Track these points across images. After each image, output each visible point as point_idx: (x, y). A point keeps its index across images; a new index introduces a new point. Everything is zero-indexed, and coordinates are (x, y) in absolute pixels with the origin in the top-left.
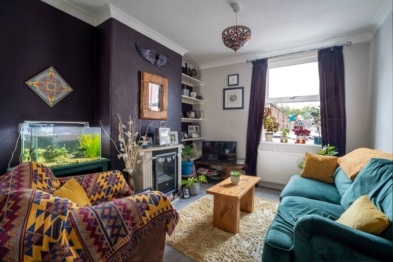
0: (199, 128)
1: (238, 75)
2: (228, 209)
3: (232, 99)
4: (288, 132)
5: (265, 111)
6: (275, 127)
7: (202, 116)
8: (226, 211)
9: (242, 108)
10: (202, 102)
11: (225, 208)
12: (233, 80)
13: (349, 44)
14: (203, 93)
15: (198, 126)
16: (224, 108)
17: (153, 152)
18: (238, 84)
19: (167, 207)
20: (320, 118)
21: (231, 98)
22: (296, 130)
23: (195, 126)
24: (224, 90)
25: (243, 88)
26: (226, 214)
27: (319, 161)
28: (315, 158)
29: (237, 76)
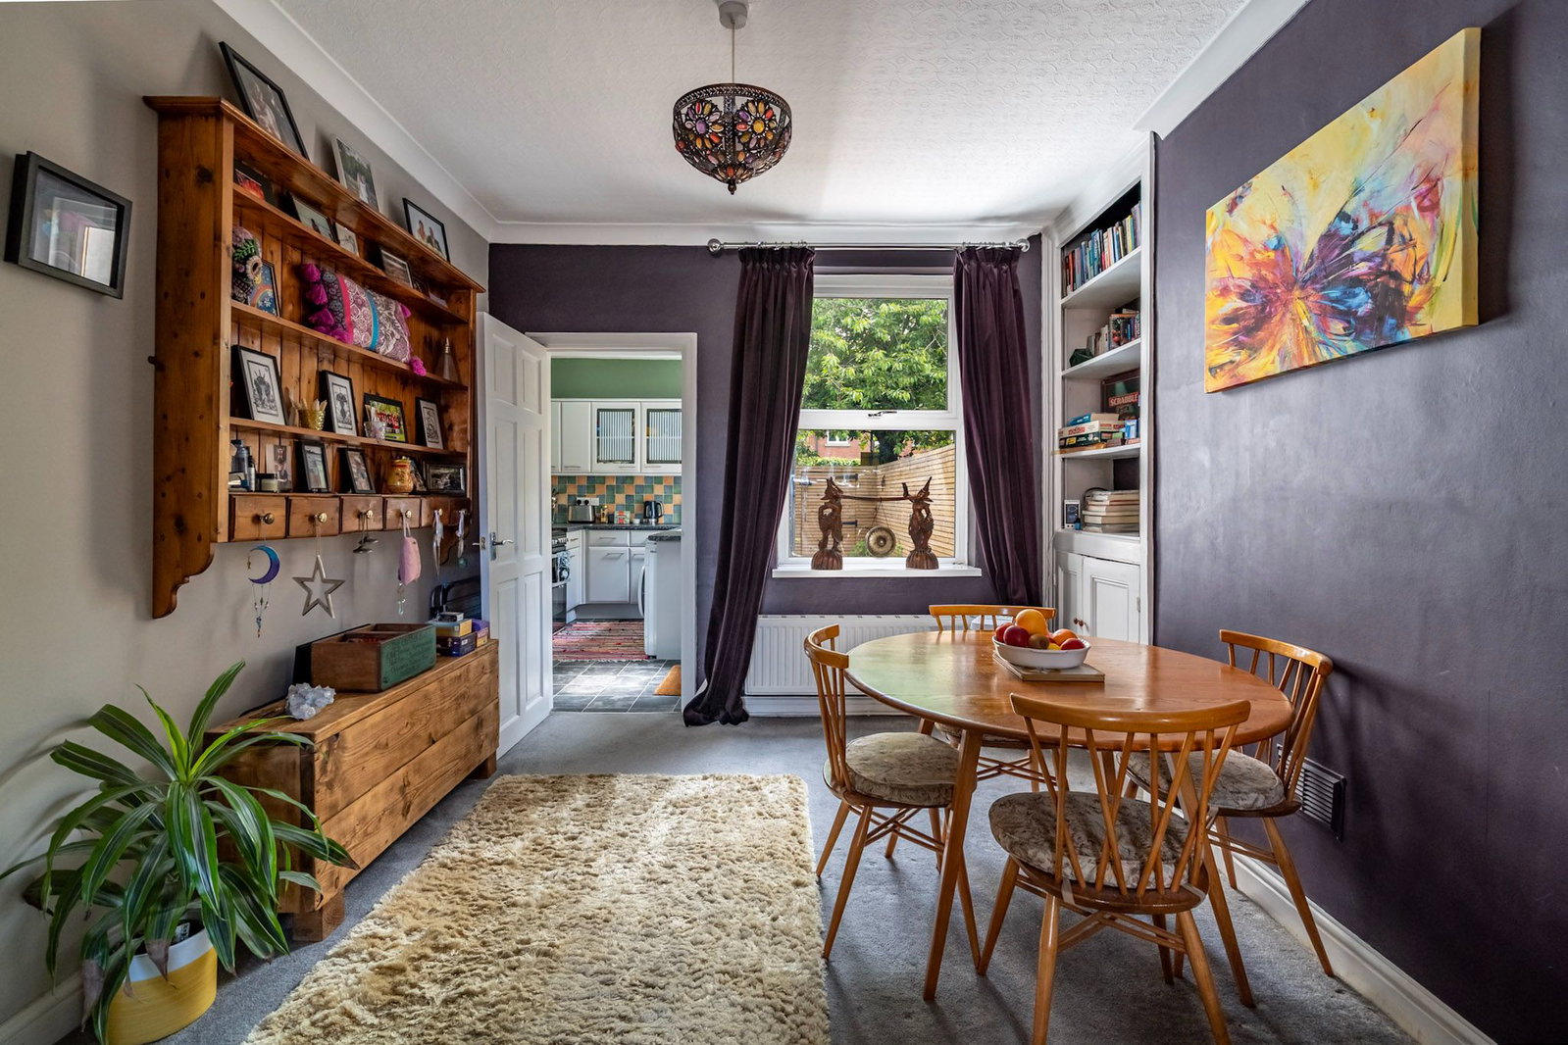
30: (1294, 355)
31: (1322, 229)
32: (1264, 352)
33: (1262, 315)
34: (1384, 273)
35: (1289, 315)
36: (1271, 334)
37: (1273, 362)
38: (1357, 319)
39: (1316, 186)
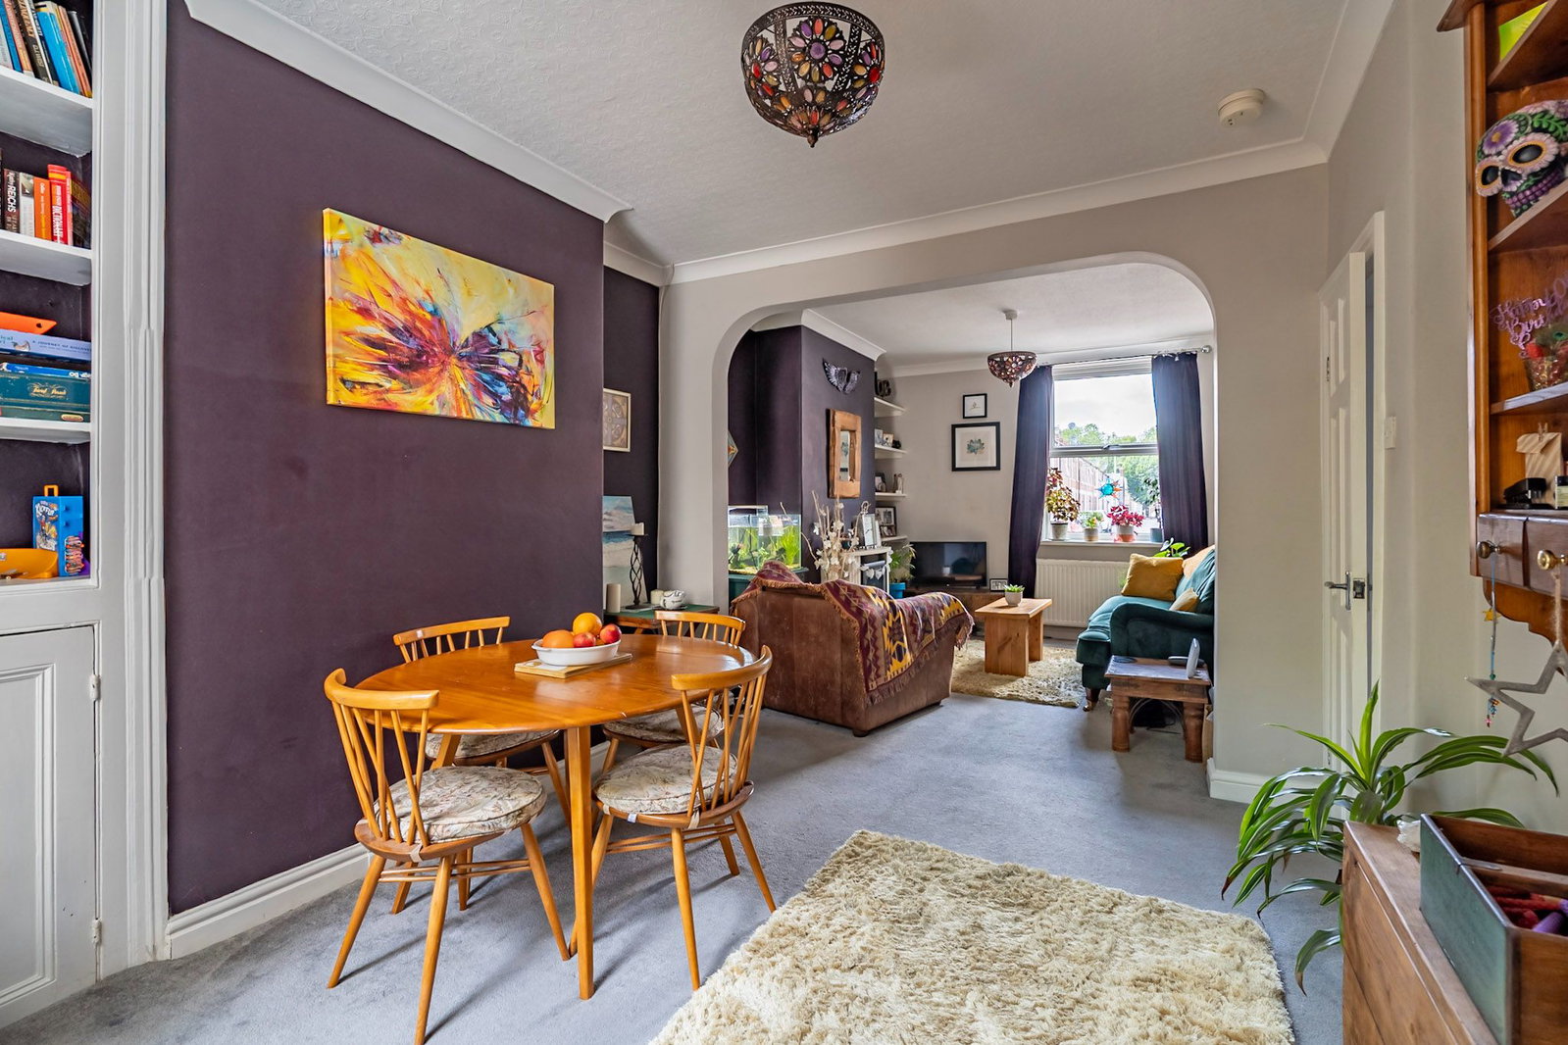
0: (892, 514)
1: (986, 395)
2: (1010, 639)
3: (974, 447)
4: (1099, 519)
5: (1049, 475)
6: (1071, 509)
7: (900, 486)
8: (1006, 643)
9: (997, 468)
10: (898, 454)
11: (1005, 638)
12: (975, 407)
13: (1207, 349)
14: (902, 431)
15: (891, 510)
16: (954, 469)
17: (862, 557)
18: (985, 416)
19: (958, 611)
20: (1159, 491)
21: (969, 447)
22: (1115, 514)
23: (884, 509)
24: (954, 427)
25: (997, 425)
26: (1008, 648)
27: (1153, 567)
28: (1146, 561)
29: (983, 397)
30: (453, 407)
31: (477, 328)
32: (421, 391)
33: (418, 360)
34: (517, 382)
35: (447, 374)
36: (429, 380)
37: (432, 403)
38: (502, 401)
39: (469, 293)
